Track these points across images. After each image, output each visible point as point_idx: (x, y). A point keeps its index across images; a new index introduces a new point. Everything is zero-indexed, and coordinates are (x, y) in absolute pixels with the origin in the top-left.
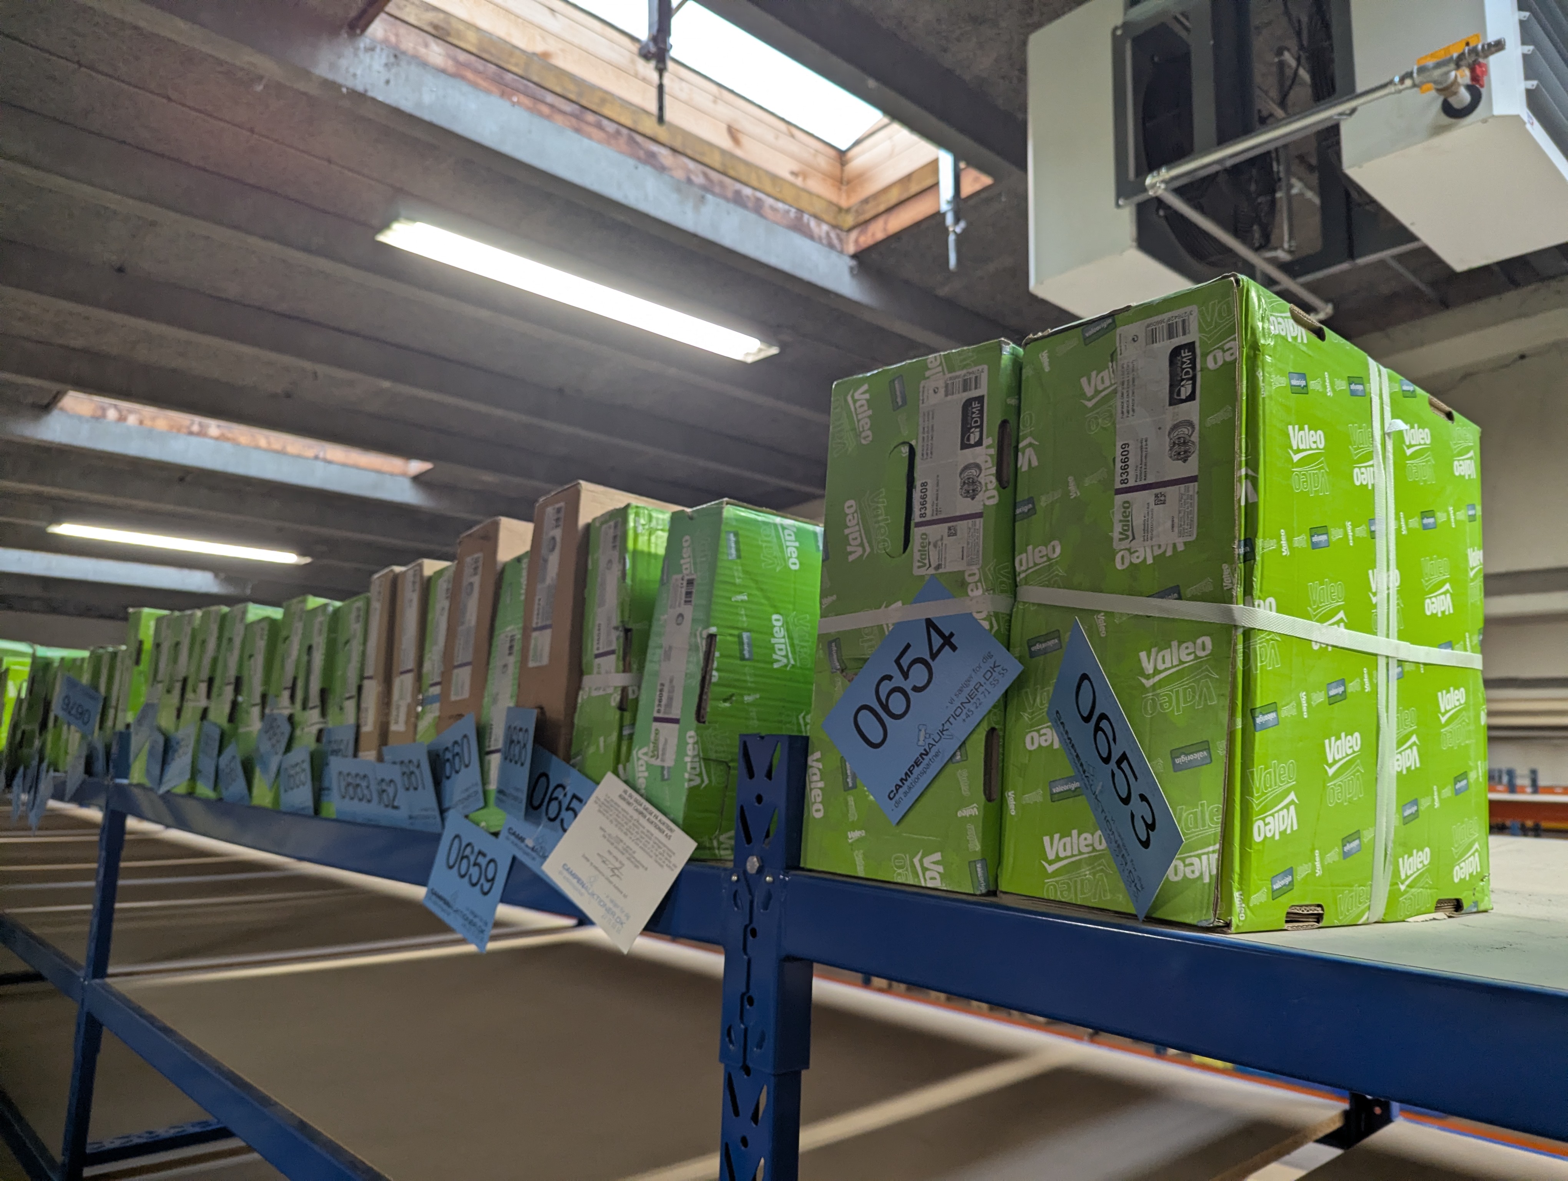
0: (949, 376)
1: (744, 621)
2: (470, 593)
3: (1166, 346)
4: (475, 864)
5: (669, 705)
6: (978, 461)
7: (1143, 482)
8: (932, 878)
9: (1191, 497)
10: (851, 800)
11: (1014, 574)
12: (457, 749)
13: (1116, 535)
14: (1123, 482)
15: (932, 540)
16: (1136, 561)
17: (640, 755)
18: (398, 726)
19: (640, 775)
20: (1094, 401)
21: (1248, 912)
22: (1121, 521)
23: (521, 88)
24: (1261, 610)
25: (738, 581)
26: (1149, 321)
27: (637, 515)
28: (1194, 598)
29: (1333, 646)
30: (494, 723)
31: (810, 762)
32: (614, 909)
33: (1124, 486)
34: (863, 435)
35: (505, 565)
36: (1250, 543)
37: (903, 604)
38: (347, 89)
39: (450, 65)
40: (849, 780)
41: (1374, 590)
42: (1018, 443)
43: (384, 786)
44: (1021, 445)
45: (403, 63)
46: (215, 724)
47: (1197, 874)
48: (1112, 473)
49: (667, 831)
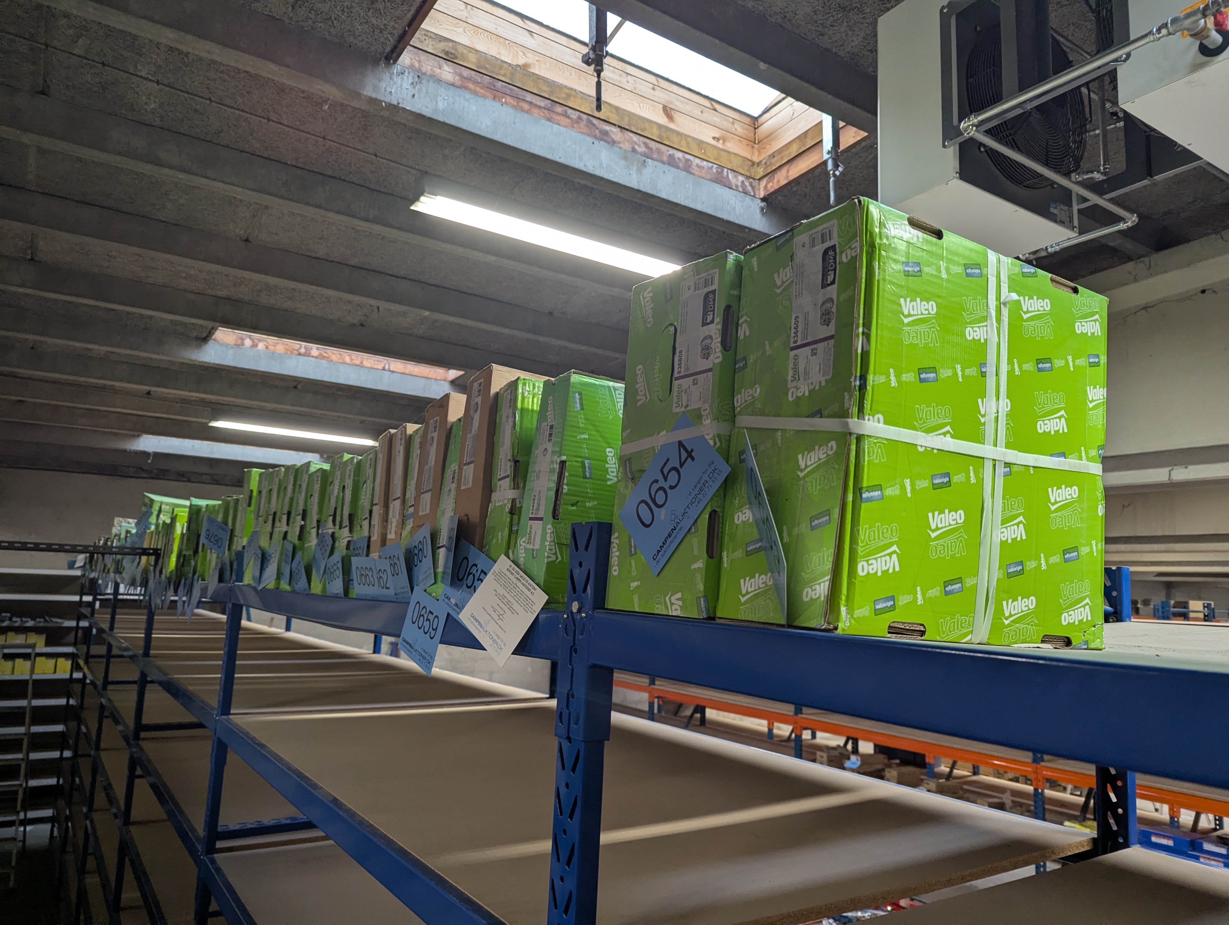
0: (697, 277)
1: (586, 452)
2: (431, 444)
3: (820, 248)
4: (428, 620)
5: (538, 509)
6: (711, 334)
7: (806, 341)
8: (676, 610)
9: (830, 349)
10: (633, 562)
11: (734, 408)
12: (421, 546)
13: (790, 378)
14: (795, 342)
15: (684, 388)
16: (800, 395)
17: (521, 543)
18: (391, 536)
19: (521, 555)
20: (781, 289)
21: (852, 621)
22: (793, 368)
23: (508, 92)
24: (871, 422)
25: (581, 425)
26: (811, 232)
27: (524, 384)
28: (829, 416)
29: (938, 450)
30: (442, 528)
31: (612, 540)
32: (498, 640)
33: (795, 345)
34: (648, 321)
35: (453, 424)
36: (863, 378)
37: (667, 432)
38: (385, 103)
39: (457, 80)
40: (633, 549)
41: (983, 413)
42: (739, 320)
43: (381, 575)
44: (740, 322)
45: (424, 82)
46: (291, 542)
47: (818, 595)
48: (789, 336)
49: (532, 590)
